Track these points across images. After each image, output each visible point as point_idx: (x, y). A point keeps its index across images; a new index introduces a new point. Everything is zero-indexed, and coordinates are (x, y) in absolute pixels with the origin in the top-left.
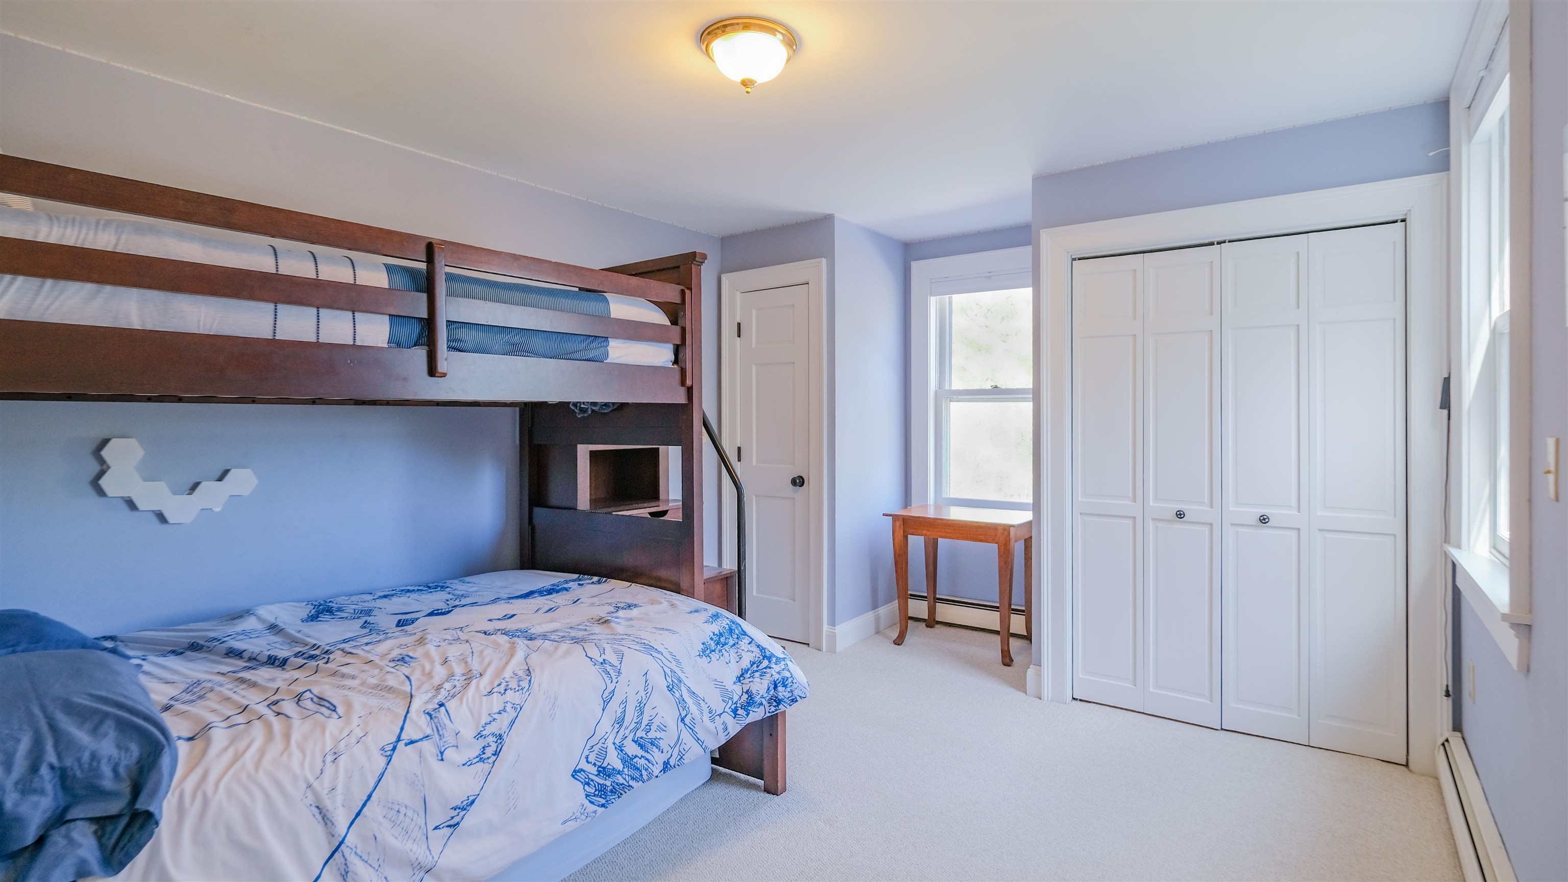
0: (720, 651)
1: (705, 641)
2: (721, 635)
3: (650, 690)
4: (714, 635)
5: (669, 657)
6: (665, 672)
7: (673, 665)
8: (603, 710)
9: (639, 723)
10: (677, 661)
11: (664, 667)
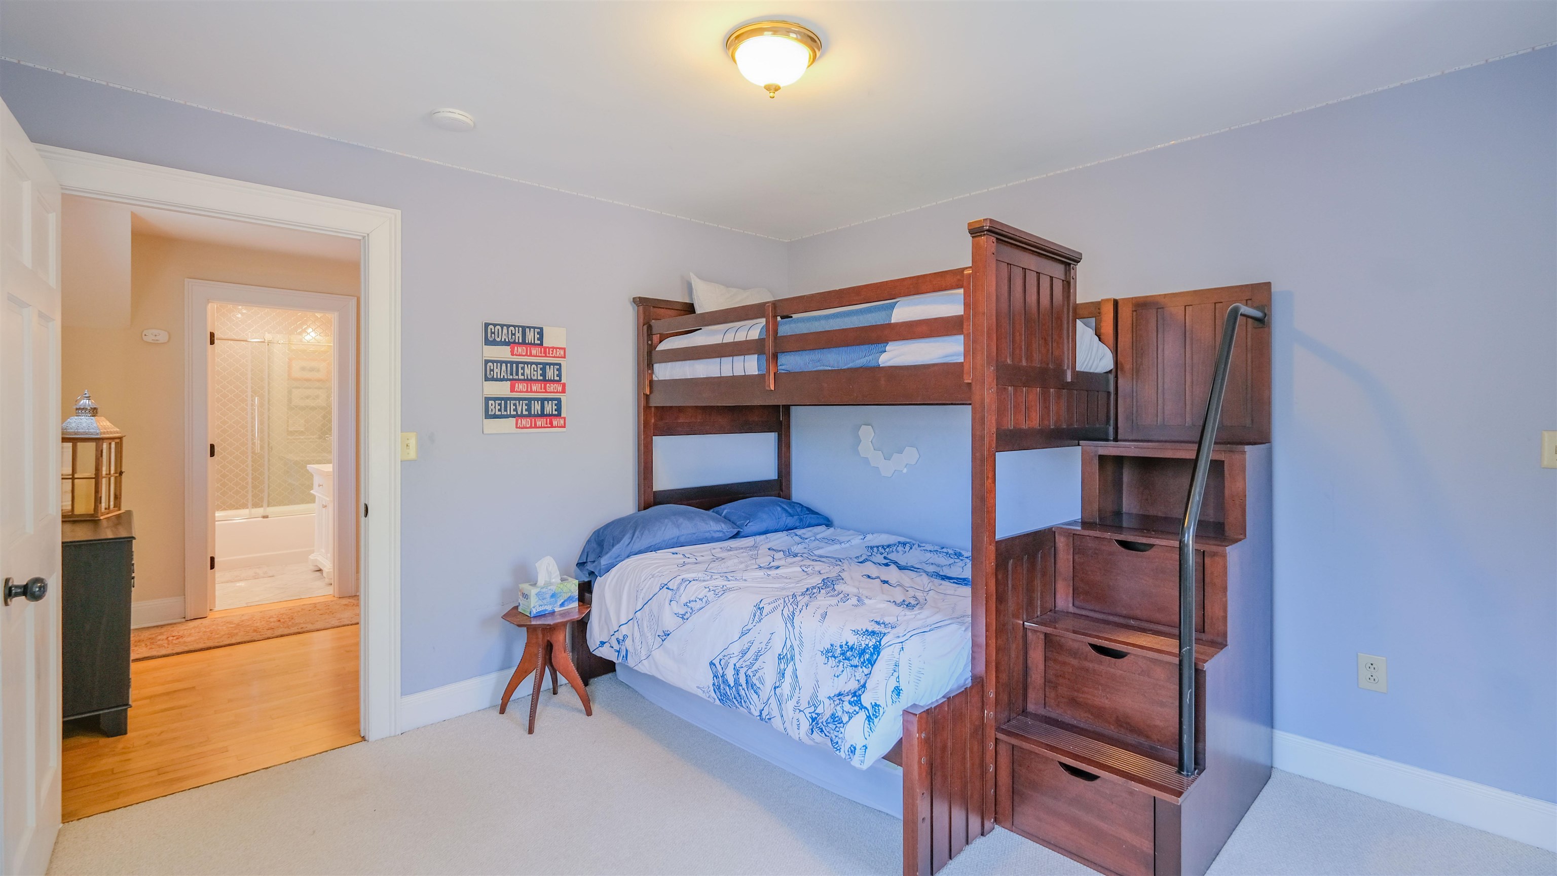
0: (840, 662)
1: (835, 644)
2: (852, 649)
3: (768, 647)
4: (846, 645)
5: (797, 635)
6: (785, 643)
7: (796, 644)
8: (740, 638)
9: (752, 664)
10: (802, 643)
11: (788, 639)
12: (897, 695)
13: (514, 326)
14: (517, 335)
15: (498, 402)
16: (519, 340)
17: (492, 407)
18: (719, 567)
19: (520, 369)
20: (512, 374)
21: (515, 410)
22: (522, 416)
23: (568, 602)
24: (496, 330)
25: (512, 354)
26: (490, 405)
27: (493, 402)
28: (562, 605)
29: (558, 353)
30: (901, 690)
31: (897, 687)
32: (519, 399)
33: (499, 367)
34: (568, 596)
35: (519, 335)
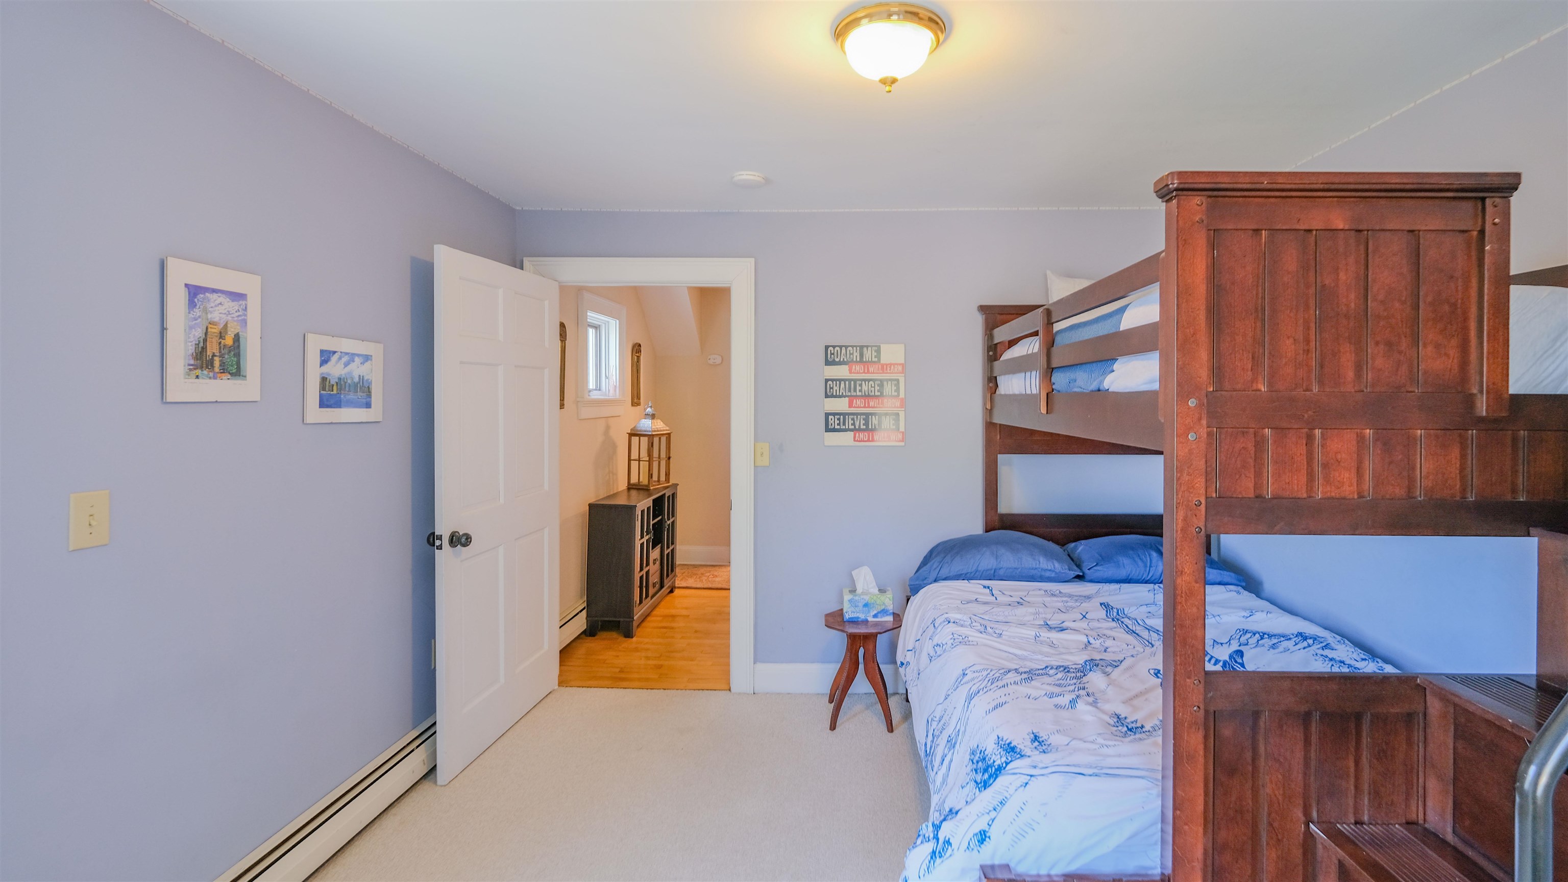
2: (984, 759)
12: (979, 841)
13: (853, 346)
14: (855, 354)
15: (837, 417)
16: (856, 359)
17: (831, 422)
18: (1001, 613)
19: (858, 386)
20: (850, 391)
21: (853, 424)
22: (860, 430)
23: (882, 614)
24: (836, 351)
25: (851, 373)
26: (830, 420)
27: (832, 417)
28: (875, 616)
29: (896, 369)
30: (989, 837)
31: (984, 831)
32: (857, 414)
33: (838, 385)
34: (881, 609)
35: (856, 355)
